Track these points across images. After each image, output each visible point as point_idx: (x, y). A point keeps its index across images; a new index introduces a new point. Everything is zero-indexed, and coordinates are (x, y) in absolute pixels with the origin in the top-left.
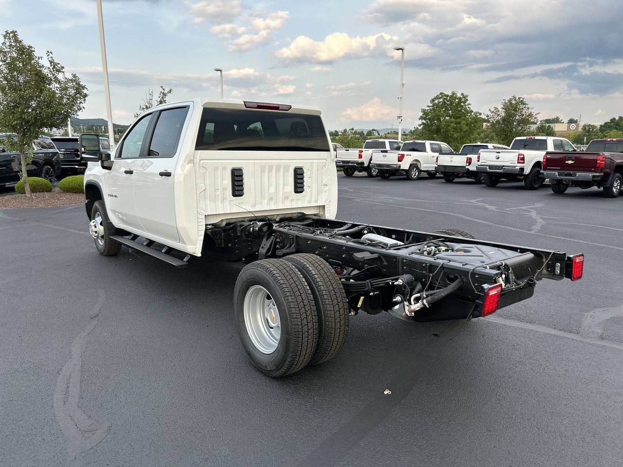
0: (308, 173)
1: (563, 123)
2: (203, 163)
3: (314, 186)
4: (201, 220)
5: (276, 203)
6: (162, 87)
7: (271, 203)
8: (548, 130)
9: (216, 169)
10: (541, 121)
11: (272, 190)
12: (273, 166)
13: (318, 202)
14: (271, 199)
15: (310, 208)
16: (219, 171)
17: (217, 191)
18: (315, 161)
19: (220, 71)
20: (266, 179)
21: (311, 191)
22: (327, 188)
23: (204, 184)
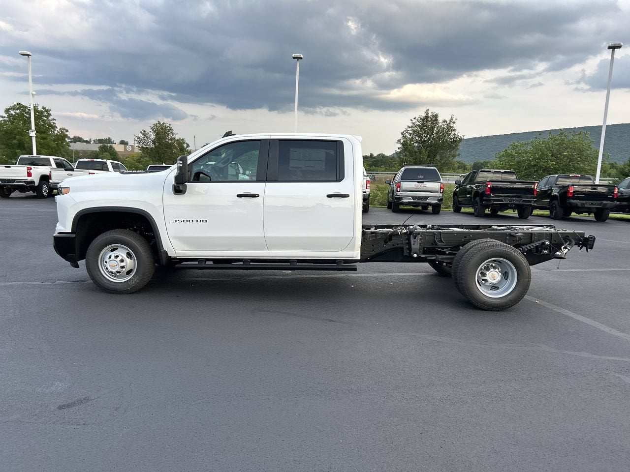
1: (115, 143)
8: (111, 150)
10: (94, 141)
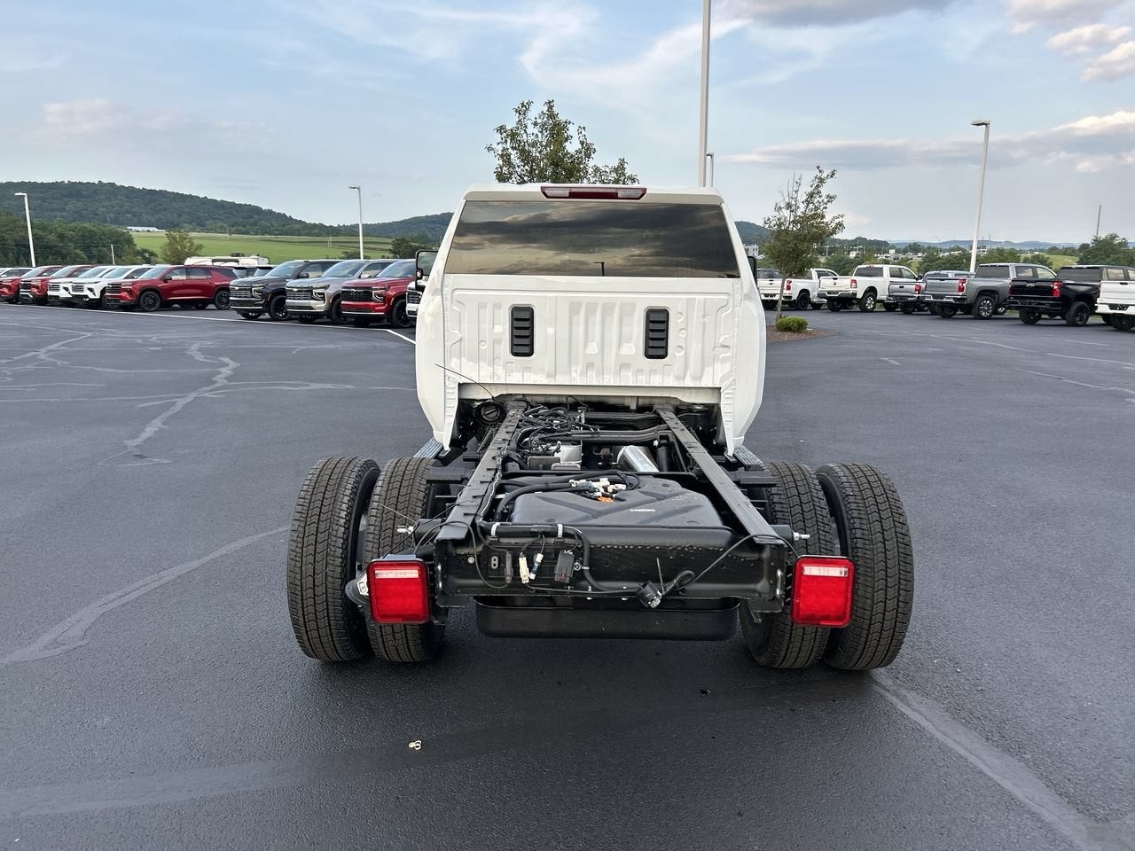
0: (679, 321)
2: (458, 295)
3: (695, 348)
4: (452, 391)
5: (601, 372)
6: (818, 167)
7: (589, 373)
9: (481, 306)
11: (593, 348)
12: (614, 305)
13: (704, 378)
14: (590, 365)
15: (694, 390)
16: (488, 311)
17: (483, 343)
18: (697, 297)
19: (986, 124)
20: (581, 329)
21: (686, 357)
22: (729, 354)
23: (460, 331)
